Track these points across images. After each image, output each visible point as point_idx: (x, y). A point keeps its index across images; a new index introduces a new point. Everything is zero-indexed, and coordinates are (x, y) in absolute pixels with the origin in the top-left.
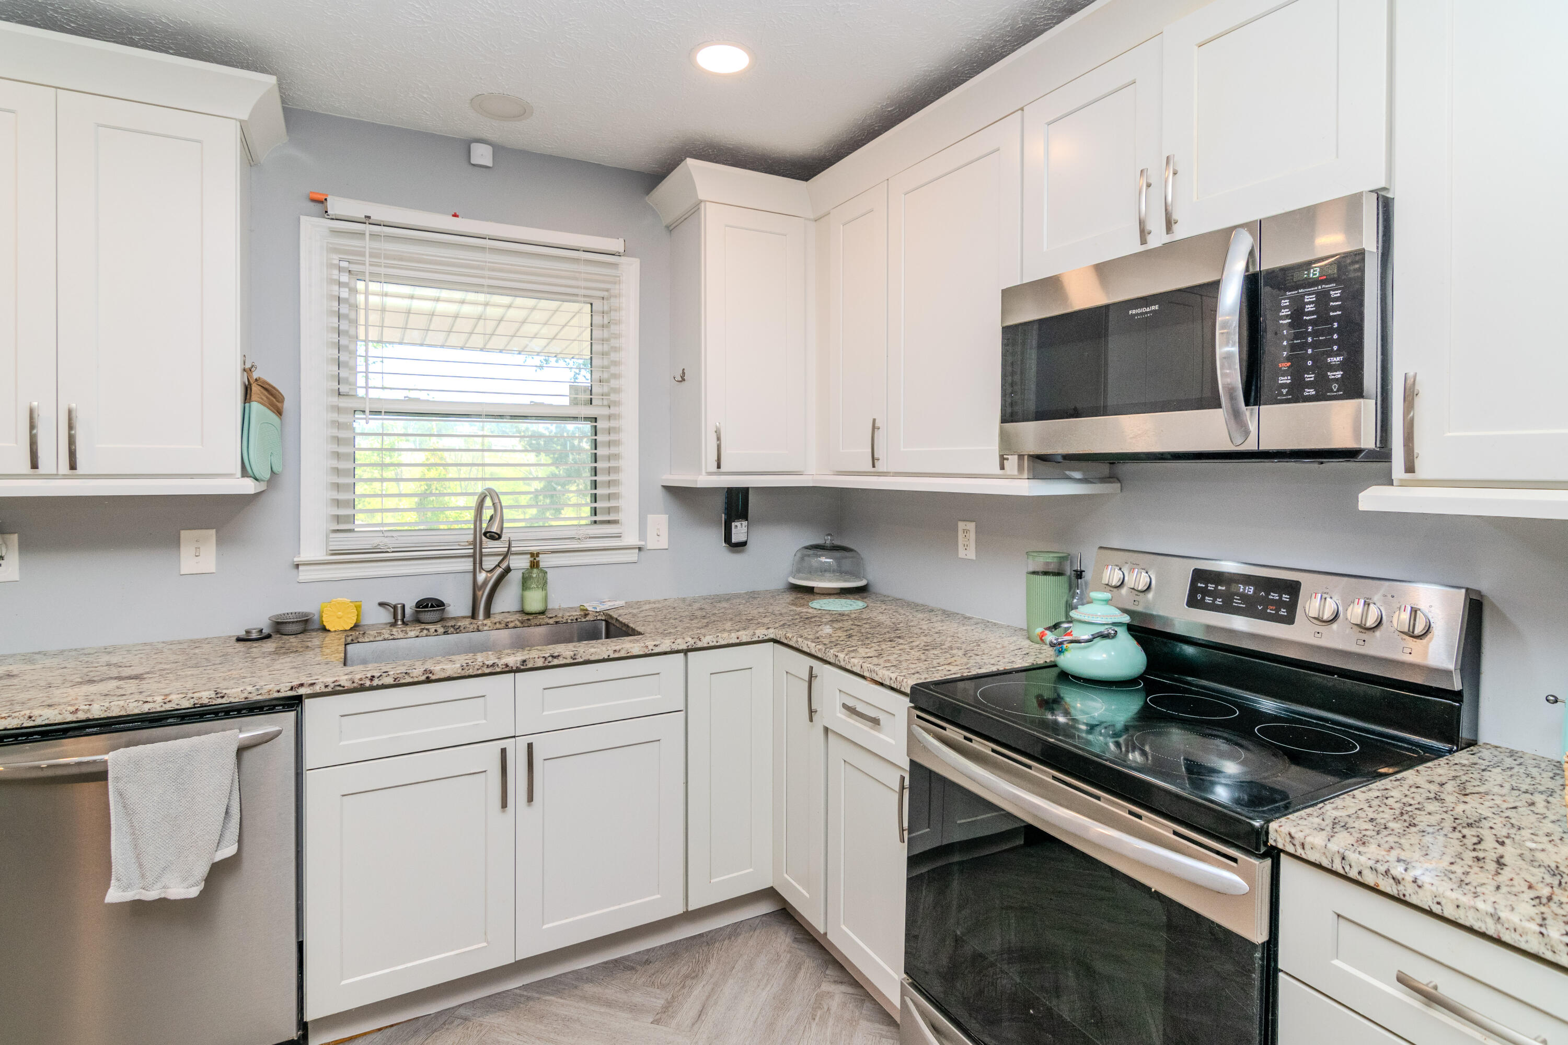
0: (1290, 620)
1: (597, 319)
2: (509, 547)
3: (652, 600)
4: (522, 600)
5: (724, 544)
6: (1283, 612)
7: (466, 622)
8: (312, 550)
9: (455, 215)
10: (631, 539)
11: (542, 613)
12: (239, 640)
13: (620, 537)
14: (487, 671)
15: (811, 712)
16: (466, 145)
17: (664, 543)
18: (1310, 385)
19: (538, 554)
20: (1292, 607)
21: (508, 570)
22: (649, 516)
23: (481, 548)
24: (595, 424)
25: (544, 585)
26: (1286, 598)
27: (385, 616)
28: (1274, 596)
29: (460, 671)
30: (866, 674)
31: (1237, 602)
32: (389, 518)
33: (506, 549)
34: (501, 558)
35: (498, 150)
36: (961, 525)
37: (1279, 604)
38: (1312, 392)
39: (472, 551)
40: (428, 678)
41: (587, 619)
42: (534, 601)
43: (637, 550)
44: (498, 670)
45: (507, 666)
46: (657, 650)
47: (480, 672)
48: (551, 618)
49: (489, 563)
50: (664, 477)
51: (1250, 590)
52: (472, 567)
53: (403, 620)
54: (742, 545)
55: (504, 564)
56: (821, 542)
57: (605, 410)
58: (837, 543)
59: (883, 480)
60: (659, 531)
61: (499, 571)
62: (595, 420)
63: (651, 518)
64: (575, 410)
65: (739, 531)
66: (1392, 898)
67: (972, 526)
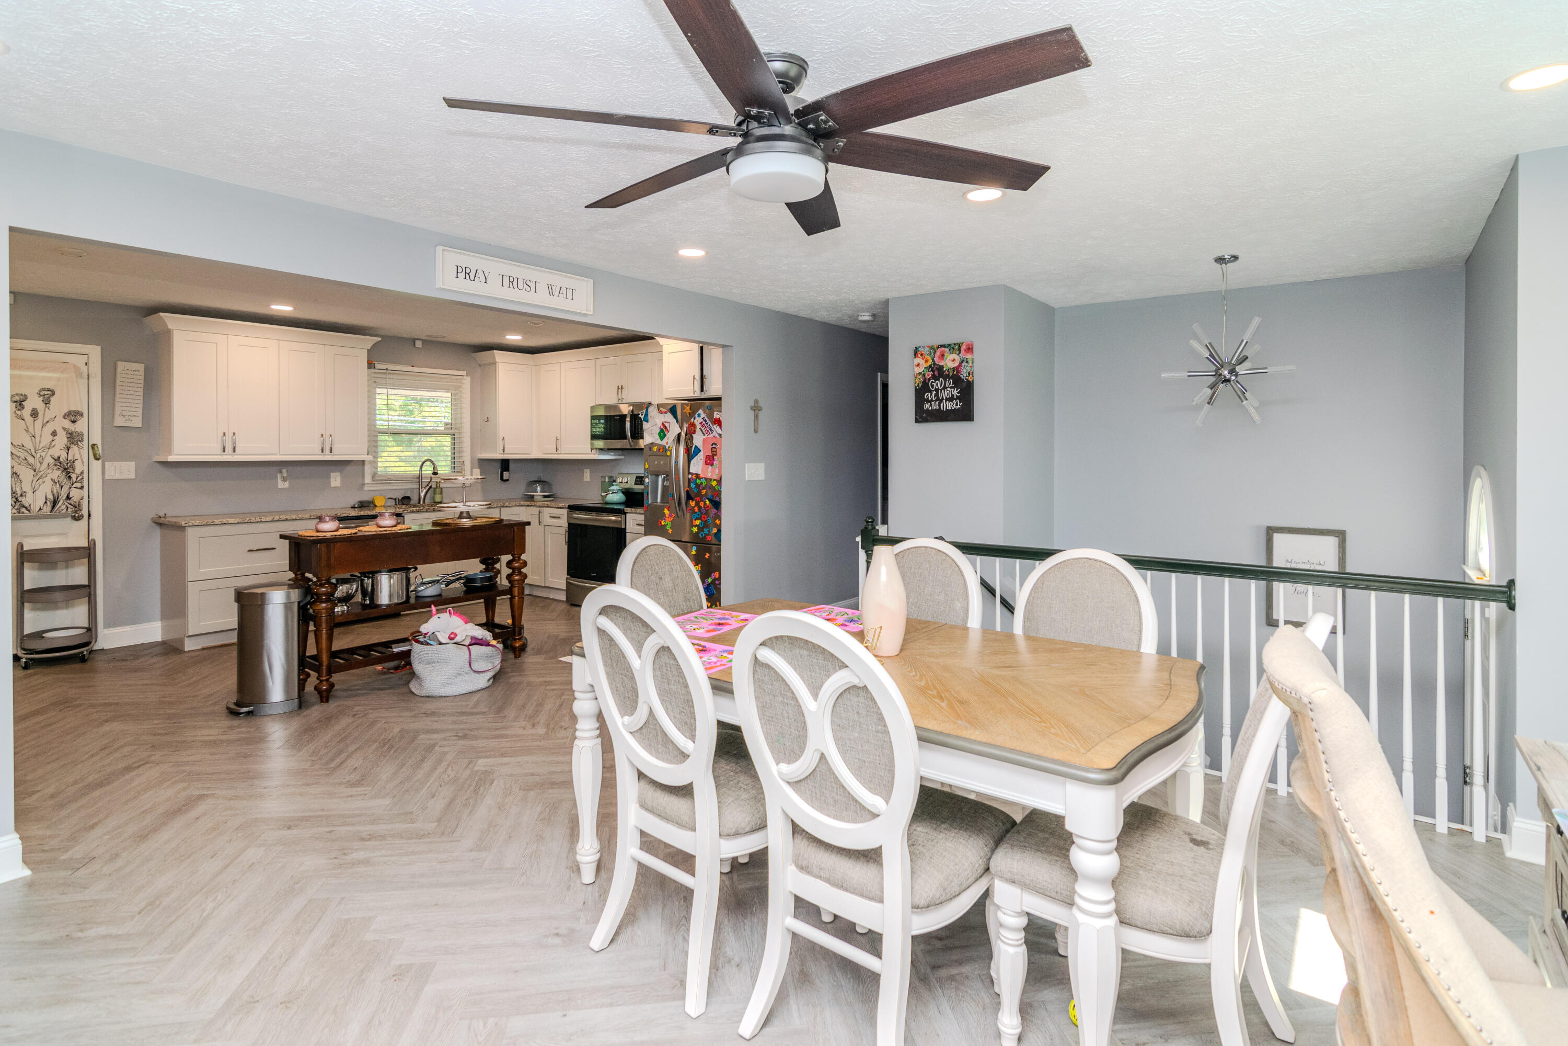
1: (454, 398)
4: (434, 498)
5: (501, 480)
7: (419, 504)
8: (368, 479)
9: (412, 366)
12: (352, 507)
15: (540, 522)
16: (414, 340)
17: (479, 479)
18: (639, 436)
19: (438, 482)
21: (430, 488)
23: (421, 480)
25: (441, 493)
27: (392, 502)
30: (556, 506)
32: (395, 469)
33: (430, 480)
34: (428, 483)
35: (424, 341)
36: (585, 470)
38: (639, 438)
39: (418, 481)
42: (438, 498)
49: (424, 485)
50: (479, 455)
53: (398, 503)
54: (507, 480)
55: (430, 485)
56: (537, 479)
57: (458, 431)
58: (542, 480)
59: (560, 455)
60: (477, 474)
61: (428, 487)
62: (454, 435)
63: (474, 470)
64: (447, 432)
65: (506, 475)
66: (636, 513)
67: (588, 471)
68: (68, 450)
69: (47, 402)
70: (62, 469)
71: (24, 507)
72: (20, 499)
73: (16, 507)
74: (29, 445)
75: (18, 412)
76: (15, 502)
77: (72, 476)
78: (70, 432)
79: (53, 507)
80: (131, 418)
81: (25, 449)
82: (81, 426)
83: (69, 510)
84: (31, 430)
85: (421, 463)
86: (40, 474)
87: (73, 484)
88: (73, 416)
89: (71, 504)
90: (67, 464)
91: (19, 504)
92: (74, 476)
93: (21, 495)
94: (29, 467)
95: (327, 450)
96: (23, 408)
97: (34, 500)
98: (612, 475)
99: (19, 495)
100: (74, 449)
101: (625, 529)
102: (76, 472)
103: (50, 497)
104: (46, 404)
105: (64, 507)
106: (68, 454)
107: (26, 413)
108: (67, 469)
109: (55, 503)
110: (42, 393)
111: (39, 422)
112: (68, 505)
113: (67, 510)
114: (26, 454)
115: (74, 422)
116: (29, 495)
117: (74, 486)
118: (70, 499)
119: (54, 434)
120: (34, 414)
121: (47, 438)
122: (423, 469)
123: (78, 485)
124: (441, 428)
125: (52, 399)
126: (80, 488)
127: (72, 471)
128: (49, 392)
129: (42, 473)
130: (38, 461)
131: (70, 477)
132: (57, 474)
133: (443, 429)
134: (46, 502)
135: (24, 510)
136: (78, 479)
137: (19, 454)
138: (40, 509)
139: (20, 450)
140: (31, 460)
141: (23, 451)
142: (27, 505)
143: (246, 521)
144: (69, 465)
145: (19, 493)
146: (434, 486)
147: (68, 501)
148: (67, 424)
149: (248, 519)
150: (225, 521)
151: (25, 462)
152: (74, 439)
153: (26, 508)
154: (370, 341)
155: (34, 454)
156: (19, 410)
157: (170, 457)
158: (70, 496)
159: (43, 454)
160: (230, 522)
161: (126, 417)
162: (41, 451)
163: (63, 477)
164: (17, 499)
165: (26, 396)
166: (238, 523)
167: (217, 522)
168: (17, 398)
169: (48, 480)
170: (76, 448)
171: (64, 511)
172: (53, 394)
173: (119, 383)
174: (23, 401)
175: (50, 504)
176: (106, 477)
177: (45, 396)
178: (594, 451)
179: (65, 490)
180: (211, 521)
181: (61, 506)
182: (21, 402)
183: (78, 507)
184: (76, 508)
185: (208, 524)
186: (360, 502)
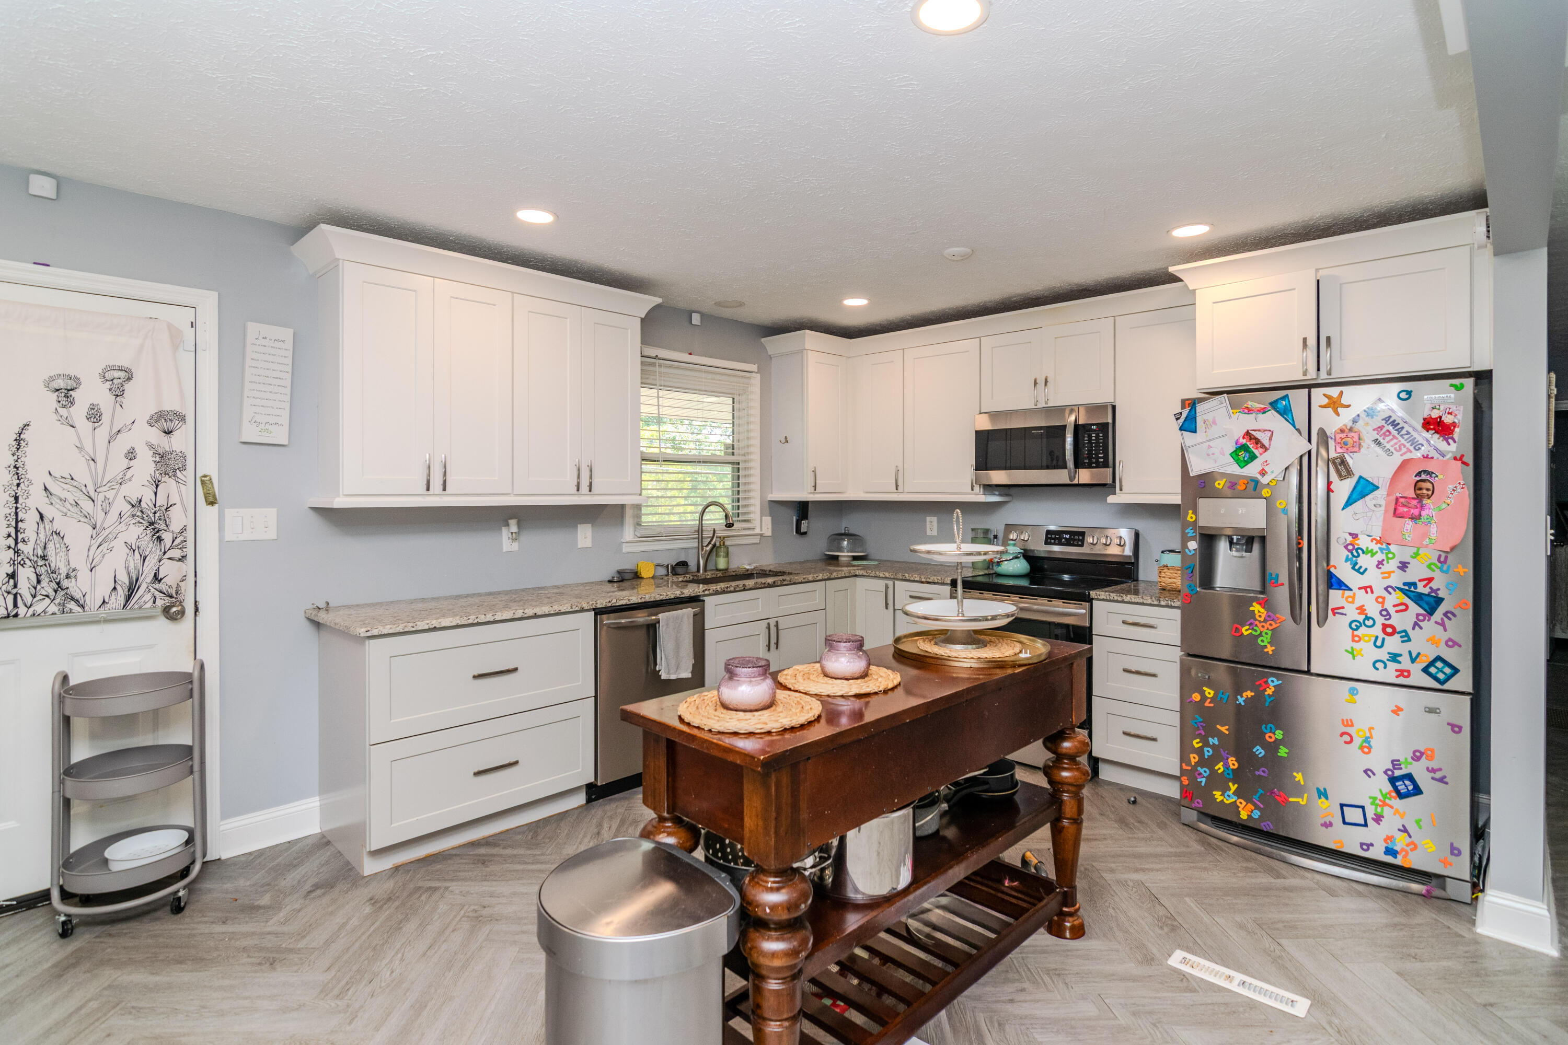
0: (1082, 545)
1: (736, 406)
5: (797, 533)
6: (1080, 543)
8: (629, 535)
9: (690, 354)
10: (757, 530)
11: (726, 569)
12: (609, 581)
13: (754, 528)
14: (762, 586)
16: (691, 314)
17: (772, 532)
18: (1094, 463)
19: (724, 538)
20: (1083, 540)
21: (714, 546)
22: (763, 517)
23: (702, 534)
24: (737, 466)
25: (727, 555)
26: (1080, 537)
28: (1077, 537)
29: (754, 585)
30: (923, 580)
31: (1063, 541)
33: (712, 535)
35: (702, 316)
37: (1079, 540)
38: (1094, 465)
40: (744, 589)
42: (722, 563)
43: (760, 536)
44: (766, 586)
45: (769, 583)
46: (818, 579)
47: (760, 586)
50: (771, 495)
51: (1068, 536)
52: (696, 545)
53: (671, 573)
54: (807, 534)
55: (712, 543)
57: (741, 458)
58: (848, 532)
59: (901, 496)
60: (767, 526)
61: (710, 547)
62: (738, 464)
63: (765, 519)
64: (728, 458)
65: (804, 527)
66: (1123, 602)
67: (934, 519)
68: (157, 486)
69: (118, 393)
70: (146, 524)
71: (72, 599)
72: (65, 583)
73: (57, 601)
74: (83, 479)
75: (63, 411)
76: (56, 591)
77: (163, 537)
78: (160, 451)
79: (129, 598)
80: (271, 428)
81: (75, 484)
82: (179, 442)
83: (159, 602)
84: (89, 448)
85: (700, 508)
86: (105, 533)
87: (165, 553)
88: (168, 421)
89: (161, 591)
90: (155, 513)
91: (62, 593)
92: (167, 537)
93: (68, 577)
94: (83, 519)
95: (584, 488)
96: (72, 403)
97: (93, 586)
98: (987, 527)
99: (63, 576)
100: (169, 486)
101: (1091, 628)
102: (171, 528)
103: (124, 579)
104: (117, 396)
105: (148, 597)
106: (156, 494)
107: (79, 412)
108: (154, 522)
109: (132, 590)
110: (109, 375)
111: (103, 432)
112: (157, 593)
113: (154, 602)
114: (79, 494)
115: (168, 432)
116: (83, 574)
117: (167, 555)
118: (160, 581)
119: (131, 455)
120: (94, 415)
121: (118, 463)
122: (704, 518)
123: (176, 553)
124: (720, 452)
125: (127, 387)
126: (180, 560)
127: (163, 526)
128: (122, 374)
129: (108, 531)
130: (100, 507)
131: (159, 538)
132: (135, 532)
133: (722, 454)
134: (115, 588)
135: (72, 605)
136: (176, 543)
137: (63, 495)
138: (104, 602)
139: (66, 487)
140: (87, 505)
141: (71, 489)
142: (78, 595)
143: (470, 621)
144: (157, 515)
145: (63, 571)
146: (717, 544)
147: (157, 586)
148: (154, 435)
149: (473, 617)
150: (435, 623)
151: (74, 509)
152: (168, 465)
153: (77, 601)
154: (644, 303)
155: (92, 494)
156: (64, 406)
157: (337, 500)
158: (161, 576)
159: (111, 495)
160: (443, 625)
161: (262, 426)
162: (106, 488)
163: (148, 538)
164: (58, 584)
165: (79, 379)
166: (457, 626)
167: (422, 625)
168: (60, 383)
169: (119, 545)
170: (172, 482)
171: (149, 604)
172: (130, 378)
173: (248, 362)
174: (71, 390)
175: (121, 593)
176: (228, 537)
177: (115, 381)
178: (977, 488)
179: (151, 562)
180: (411, 624)
181: (144, 595)
182: (69, 390)
183: (175, 595)
184: (171, 597)
185: (406, 630)
186: (619, 572)
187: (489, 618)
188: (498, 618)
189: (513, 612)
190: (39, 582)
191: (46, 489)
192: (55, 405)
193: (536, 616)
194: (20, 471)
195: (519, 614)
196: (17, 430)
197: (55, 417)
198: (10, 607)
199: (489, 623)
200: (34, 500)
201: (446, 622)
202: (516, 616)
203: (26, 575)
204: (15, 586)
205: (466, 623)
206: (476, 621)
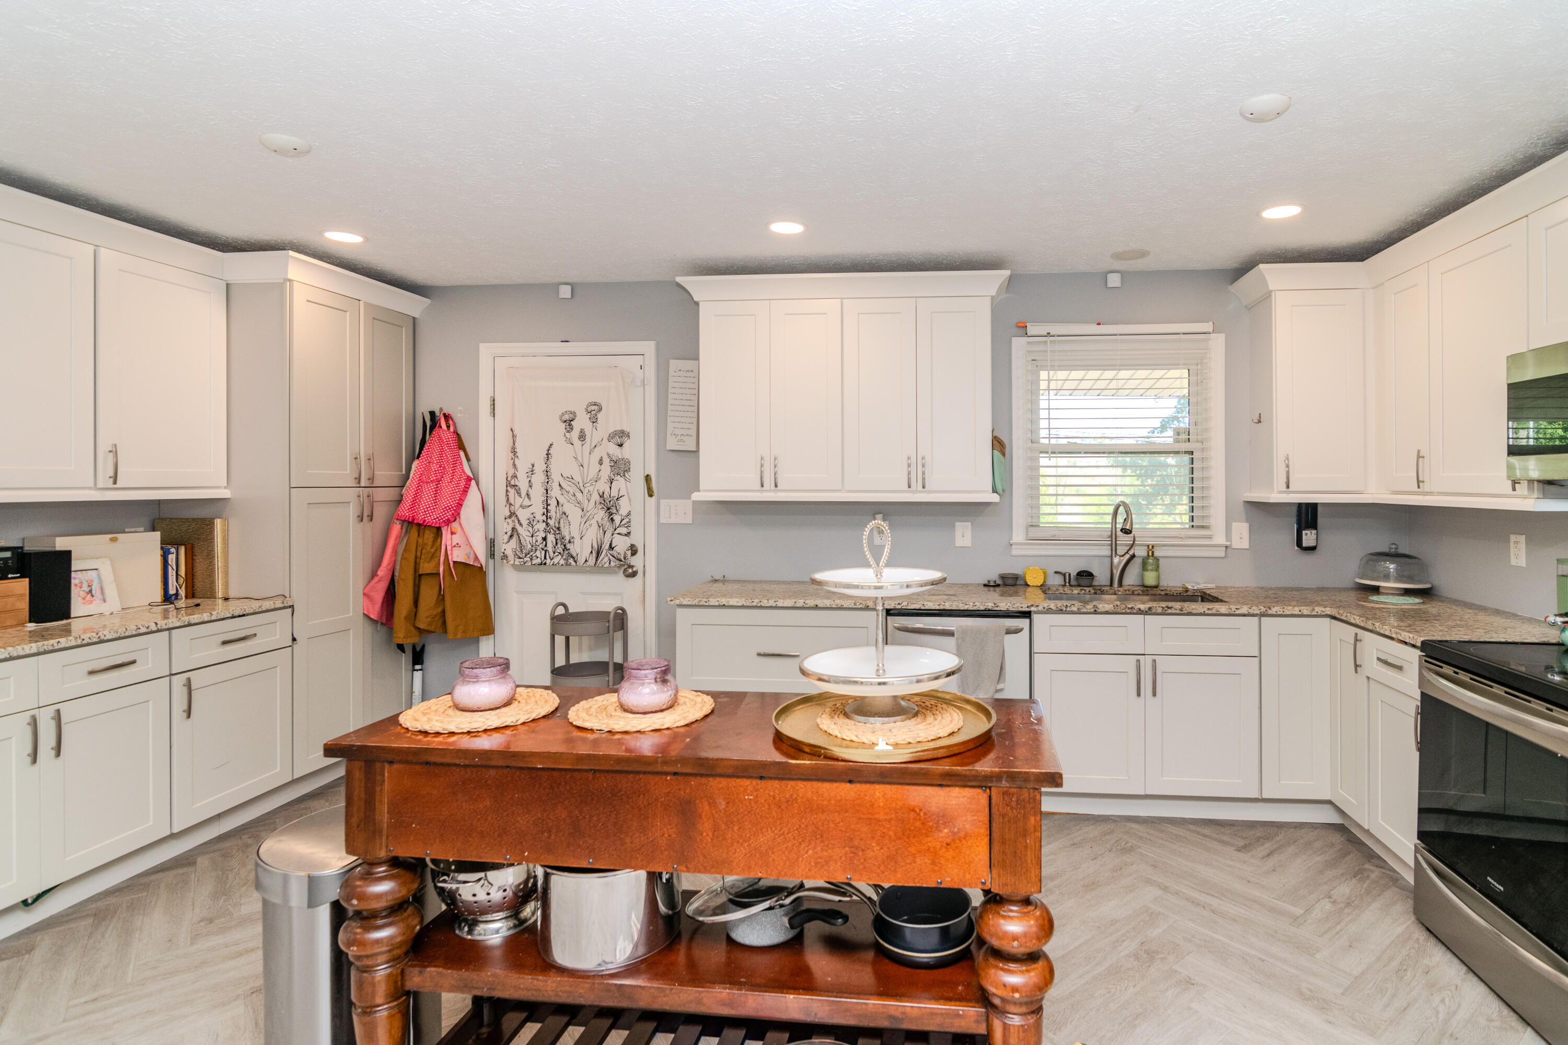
1: (1193, 379)
2: (1134, 541)
3: (1236, 586)
4: (1142, 578)
5: (1296, 548)
7: (1108, 588)
8: (1018, 536)
9: (1099, 324)
10: (1220, 539)
11: (1156, 587)
12: (985, 585)
13: (1211, 538)
14: (1128, 611)
15: (1357, 666)
16: (1105, 275)
17: (1245, 544)
19: (1153, 547)
21: (1133, 556)
22: (1233, 523)
23: (1116, 539)
24: (1192, 456)
25: (1157, 568)
27: (1058, 580)
29: (1113, 609)
30: (1394, 636)
32: (1060, 519)
33: (1132, 542)
34: (1128, 548)
35: (1123, 274)
36: (1512, 538)
39: (1110, 542)
40: (1095, 611)
41: (1188, 594)
42: (1150, 579)
43: (1224, 549)
44: (1135, 611)
45: (1140, 609)
47: (1124, 611)
48: (1162, 590)
49: (1121, 550)
50: (1248, 495)
52: (1110, 553)
53: (1069, 583)
54: (1313, 549)
55: (1131, 552)
56: (1386, 550)
57: (1199, 445)
58: (1401, 551)
60: (1241, 535)
61: (1127, 556)
62: (1192, 453)
63: (1235, 525)
64: (1178, 447)
65: (1309, 537)
67: (1522, 539)
68: (611, 483)
69: (594, 421)
70: (606, 509)
71: (572, 557)
72: (568, 546)
73: (564, 557)
74: (578, 478)
75: (568, 435)
76: (564, 550)
77: (614, 518)
78: (614, 459)
79: (598, 558)
80: (686, 439)
81: (573, 481)
82: (627, 452)
83: (613, 564)
84: (580, 458)
86: (588, 514)
87: (615, 530)
88: (620, 437)
89: (613, 557)
90: (610, 502)
91: (567, 552)
92: (617, 519)
93: (570, 542)
94: (577, 505)
95: (918, 484)
96: (572, 429)
97: (582, 548)
99: (567, 541)
100: (620, 482)
102: (621, 512)
103: (595, 546)
104: (594, 422)
105: (606, 559)
106: (610, 488)
107: (575, 434)
108: (610, 507)
109: (598, 554)
110: (589, 410)
111: (587, 447)
112: (611, 557)
113: (610, 564)
114: (575, 488)
115: (621, 445)
116: (577, 540)
117: (617, 531)
118: (613, 549)
119: (601, 462)
120: (582, 437)
121: (595, 466)
123: (623, 530)
124: (1167, 438)
125: (599, 416)
126: (626, 535)
127: (615, 511)
128: (596, 407)
129: (590, 513)
130: (586, 497)
131: (612, 520)
132: (601, 514)
133: (1171, 440)
134: (592, 552)
135: (571, 561)
136: (623, 523)
137: (568, 488)
138: (586, 561)
139: (569, 483)
140: (579, 495)
141: (572, 484)
142: (574, 555)
144: (611, 503)
145: (567, 538)
146: (1140, 552)
147: (611, 552)
148: (613, 449)
150: (724, 601)
151: (573, 498)
152: (620, 468)
153: (573, 558)
155: (582, 488)
156: (568, 432)
157: (696, 494)
158: (613, 546)
159: (591, 488)
160: (731, 604)
161: (679, 437)
162: (588, 485)
163: (606, 519)
164: (565, 546)
165: (575, 413)
166: (743, 607)
167: (713, 602)
168: (567, 417)
169: (594, 522)
170: (622, 480)
171: (607, 565)
172: (600, 410)
173: (671, 390)
174: (572, 421)
175: (594, 554)
176: (663, 520)
177: (592, 413)
178: (1522, 489)
179: (608, 534)
180: (705, 600)
181: (604, 558)
182: (570, 421)
183: (623, 560)
184: (620, 560)
185: (701, 603)
186: (1003, 577)
187: (771, 603)
188: (780, 604)
189: (794, 601)
190: (557, 544)
191: (560, 485)
192: (564, 431)
193: (816, 607)
194: (549, 474)
195: (800, 603)
196: (547, 448)
197: (564, 439)
198: (543, 558)
199: (771, 607)
200: (555, 492)
201: (733, 602)
202: (797, 605)
203: (551, 538)
204: (546, 546)
205: (750, 605)
206: (759, 605)
